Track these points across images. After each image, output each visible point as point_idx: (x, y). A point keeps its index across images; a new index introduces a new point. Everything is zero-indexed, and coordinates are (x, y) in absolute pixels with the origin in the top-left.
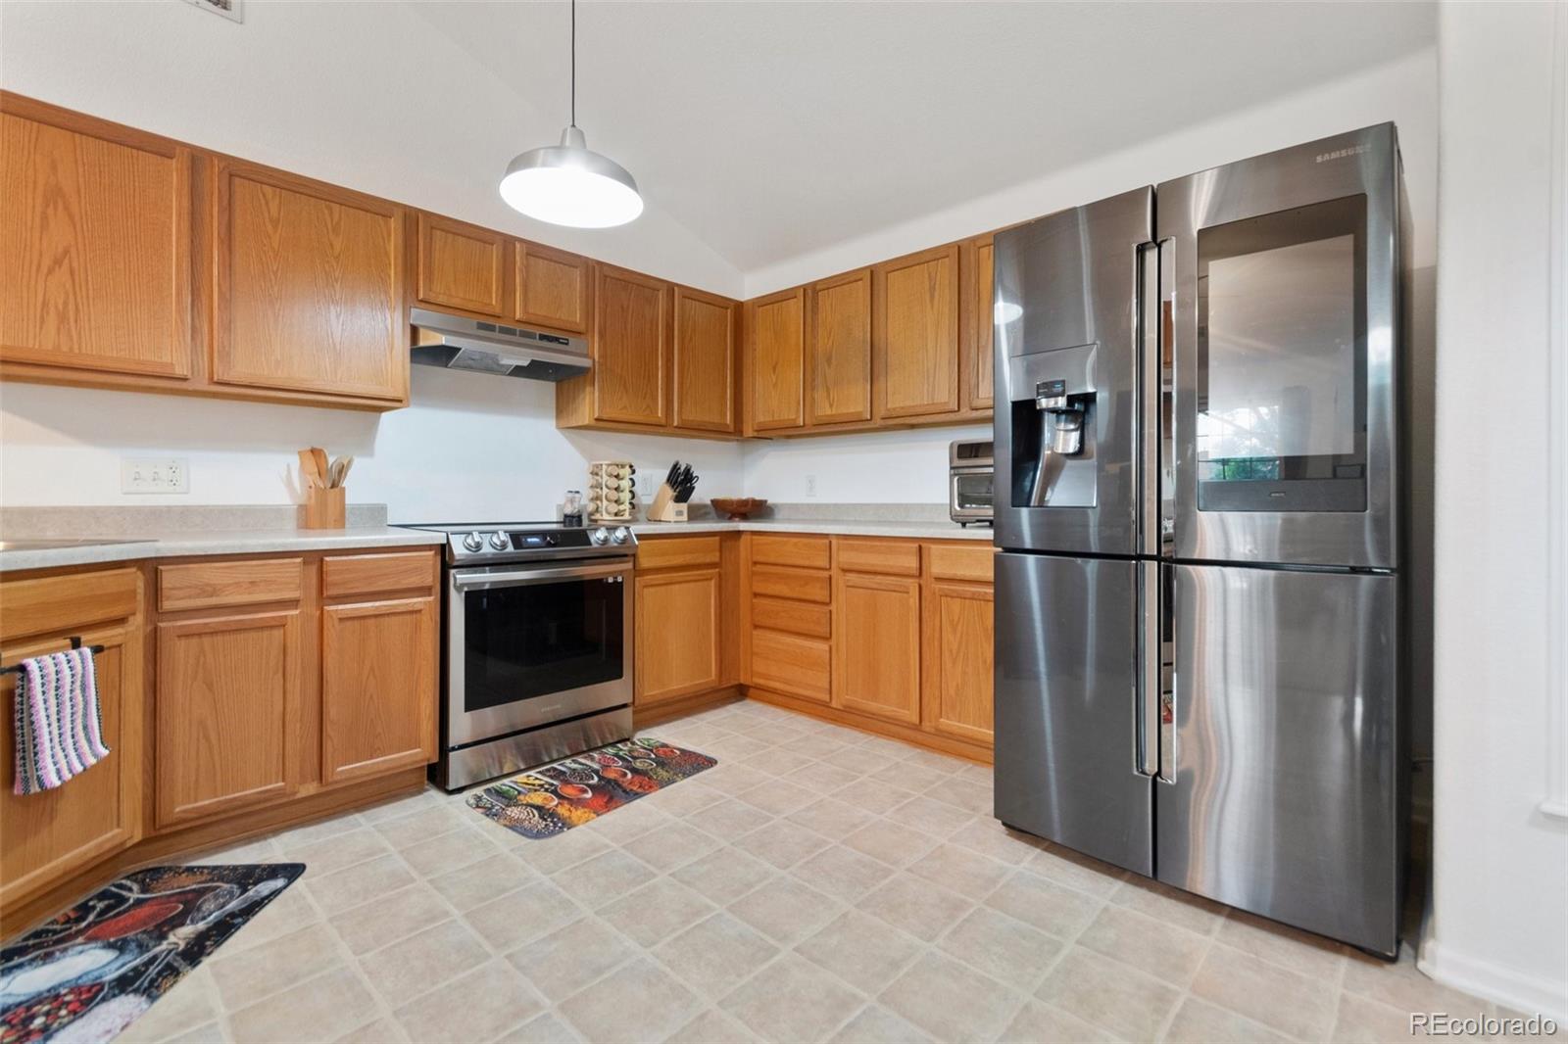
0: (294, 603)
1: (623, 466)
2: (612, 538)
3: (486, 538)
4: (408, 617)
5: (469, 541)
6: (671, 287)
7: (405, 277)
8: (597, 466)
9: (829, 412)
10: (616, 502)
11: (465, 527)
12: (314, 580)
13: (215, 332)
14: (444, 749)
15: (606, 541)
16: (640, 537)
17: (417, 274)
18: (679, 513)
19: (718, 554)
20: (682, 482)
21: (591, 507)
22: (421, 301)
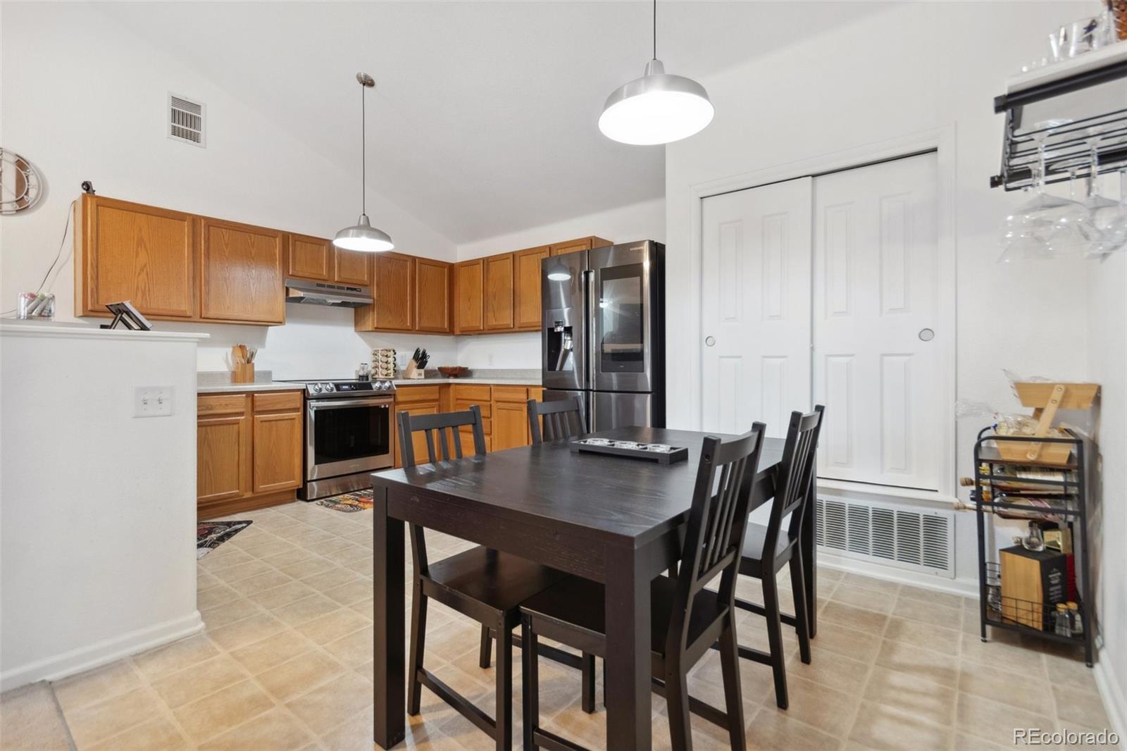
0: (241, 414)
1: (390, 351)
2: (383, 386)
3: (324, 386)
4: (289, 421)
5: (316, 387)
6: (414, 259)
7: (283, 266)
8: (376, 351)
9: (494, 323)
10: (386, 369)
11: (314, 382)
12: (250, 404)
13: (203, 296)
14: (305, 481)
15: (380, 388)
16: (397, 386)
17: (289, 263)
18: (420, 374)
19: (438, 395)
20: (421, 359)
21: (373, 372)
22: (292, 275)
